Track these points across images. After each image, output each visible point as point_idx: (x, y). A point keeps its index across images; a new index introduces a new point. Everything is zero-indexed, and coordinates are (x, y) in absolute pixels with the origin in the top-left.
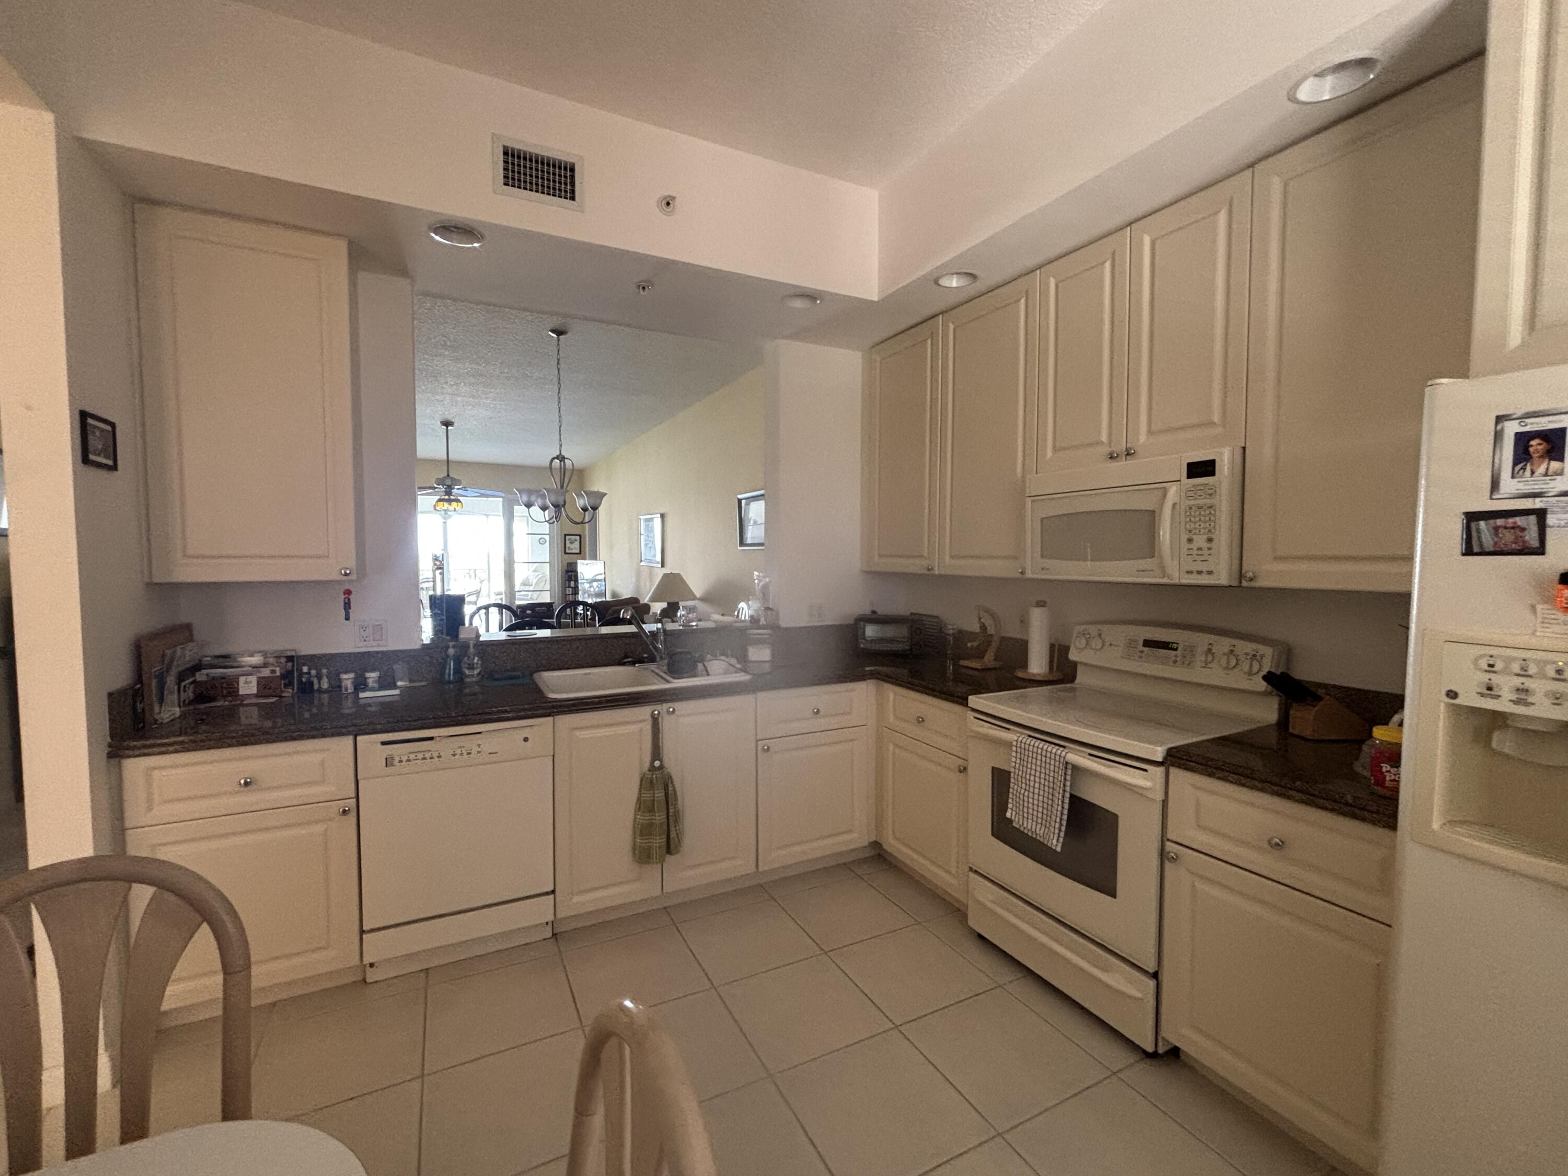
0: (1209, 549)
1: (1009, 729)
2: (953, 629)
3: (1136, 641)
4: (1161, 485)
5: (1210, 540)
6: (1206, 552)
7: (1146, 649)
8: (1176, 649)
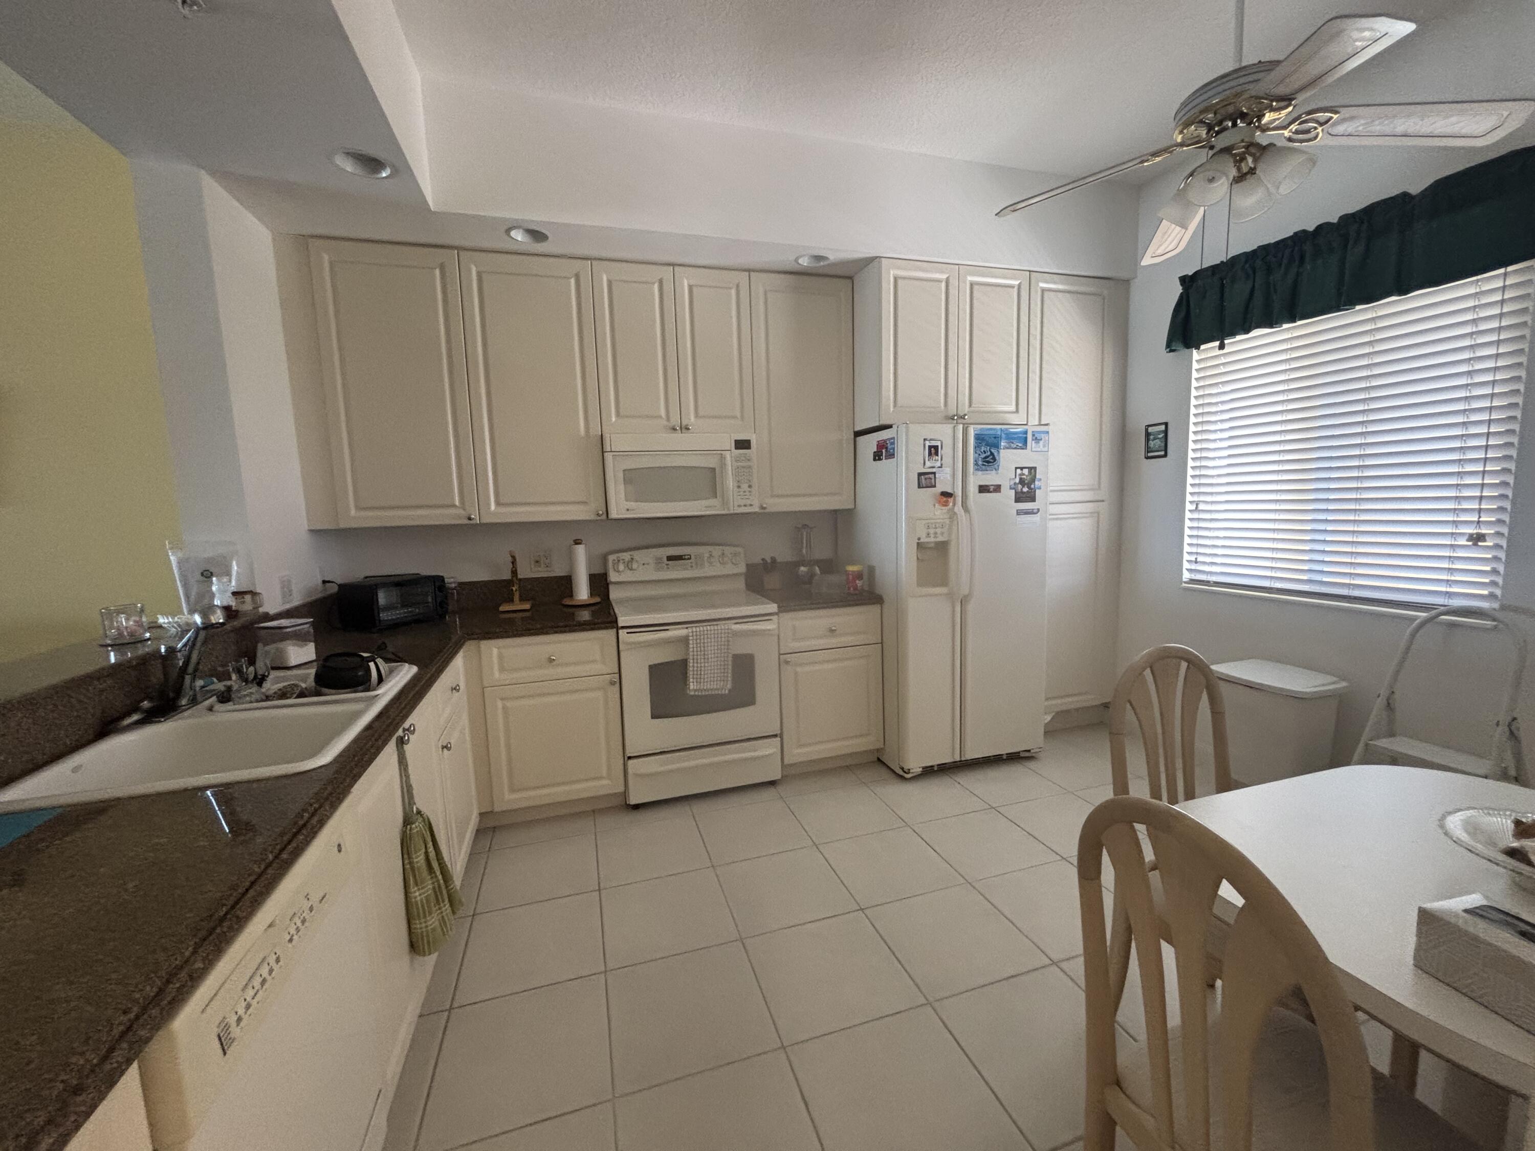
0: (750, 492)
1: (667, 630)
2: (454, 582)
3: (661, 559)
4: (719, 452)
5: (750, 486)
6: (747, 493)
7: (670, 562)
8: (689, 559)
